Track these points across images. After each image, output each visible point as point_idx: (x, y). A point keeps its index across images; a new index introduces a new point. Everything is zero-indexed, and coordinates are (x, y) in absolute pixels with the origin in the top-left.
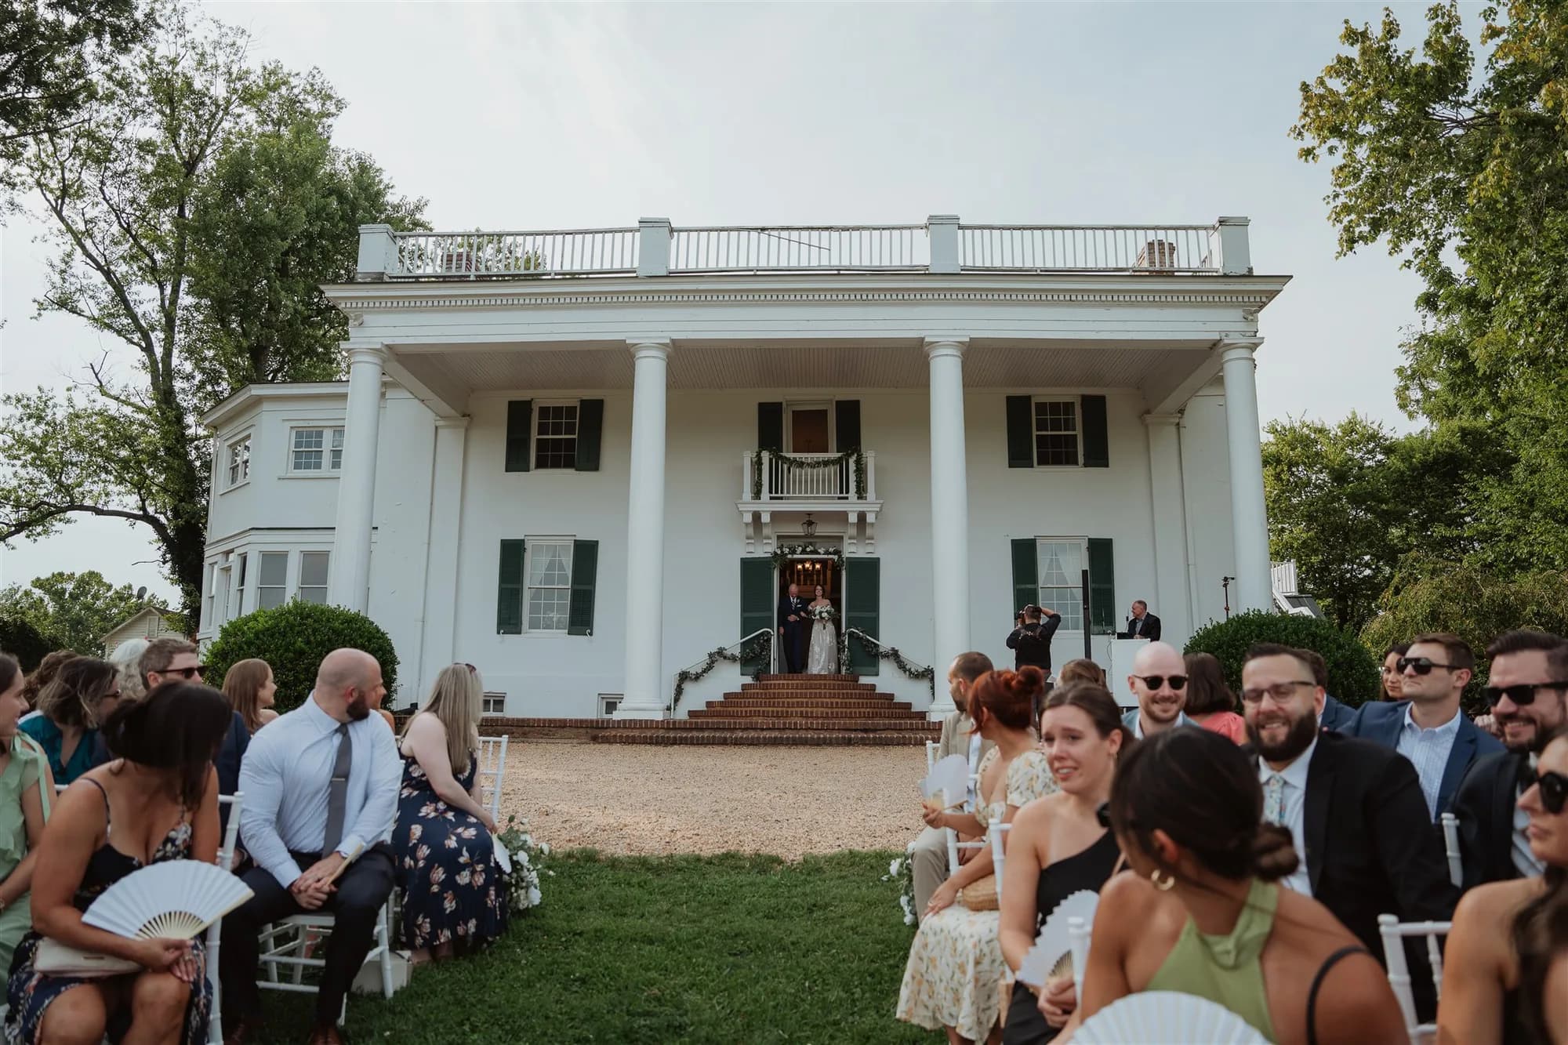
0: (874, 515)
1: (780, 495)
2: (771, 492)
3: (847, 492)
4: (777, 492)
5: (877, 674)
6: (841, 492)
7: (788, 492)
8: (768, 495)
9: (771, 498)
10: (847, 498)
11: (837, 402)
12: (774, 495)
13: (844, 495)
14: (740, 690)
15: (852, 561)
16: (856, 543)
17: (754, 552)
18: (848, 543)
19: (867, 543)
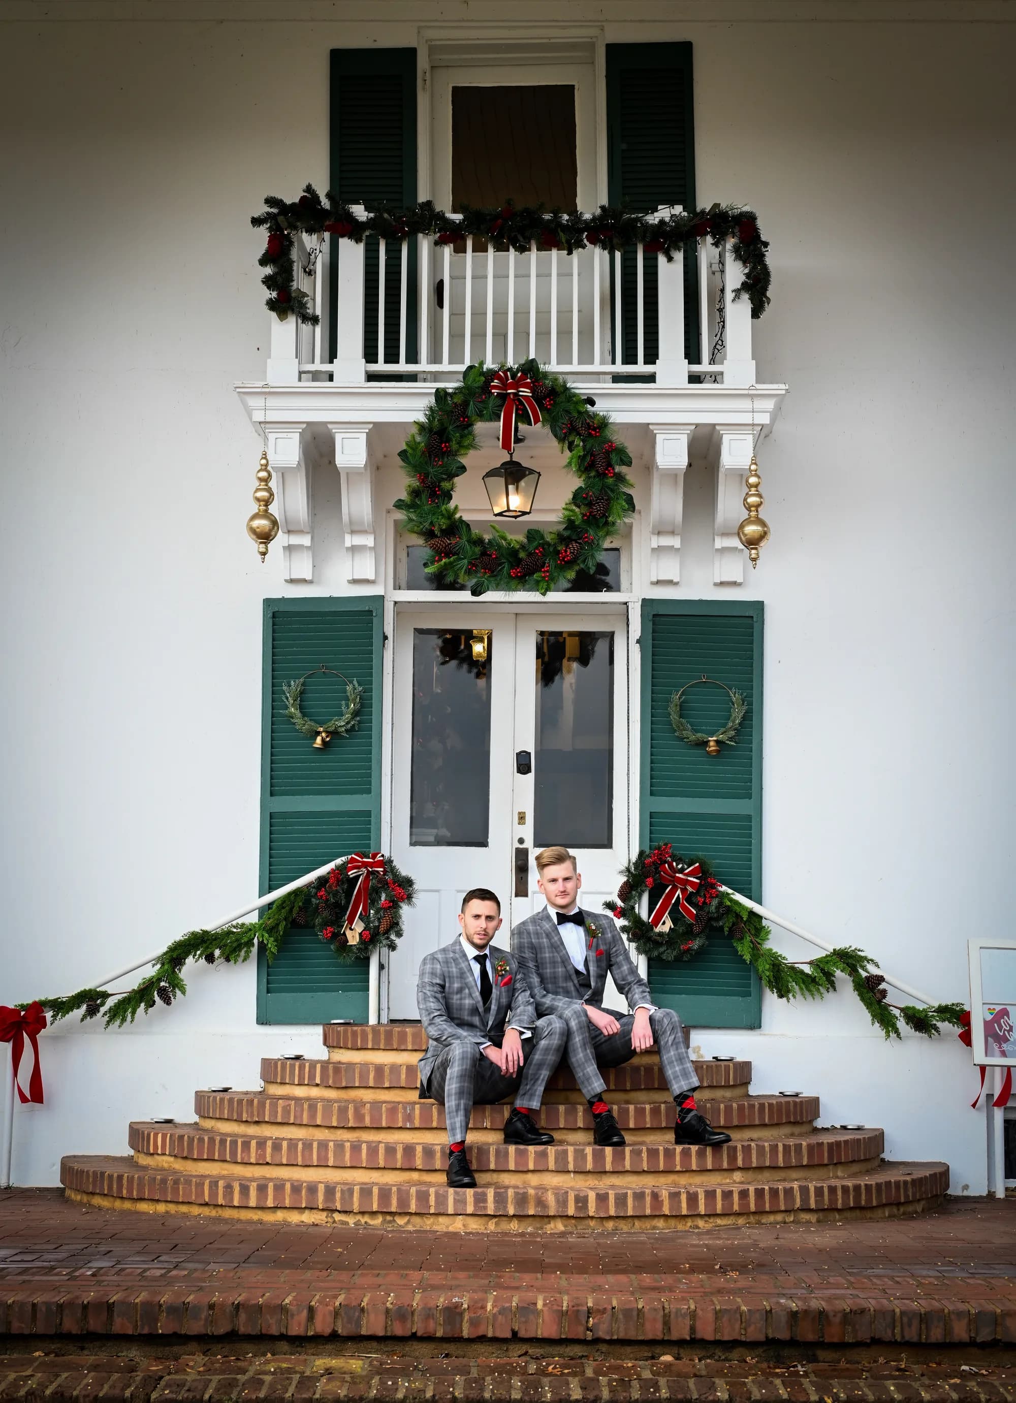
0: (750, 439)
1: (402, 367)
2: (370, 355)
3: (652, 356)
4: (391, 357)
5: (754, 1024)
6: (630, 358)
7: (436, 358)
8: (360, 367)
9: (372, 377)
10: (650, 378)
11: (613, 50)
12: (381, 366)
13: (640, 368)
14: (256, 1084)
15: (654, 616)
16: (678, 549)
17: (311, 582)
18: (653, 549)
19: (717, 550)
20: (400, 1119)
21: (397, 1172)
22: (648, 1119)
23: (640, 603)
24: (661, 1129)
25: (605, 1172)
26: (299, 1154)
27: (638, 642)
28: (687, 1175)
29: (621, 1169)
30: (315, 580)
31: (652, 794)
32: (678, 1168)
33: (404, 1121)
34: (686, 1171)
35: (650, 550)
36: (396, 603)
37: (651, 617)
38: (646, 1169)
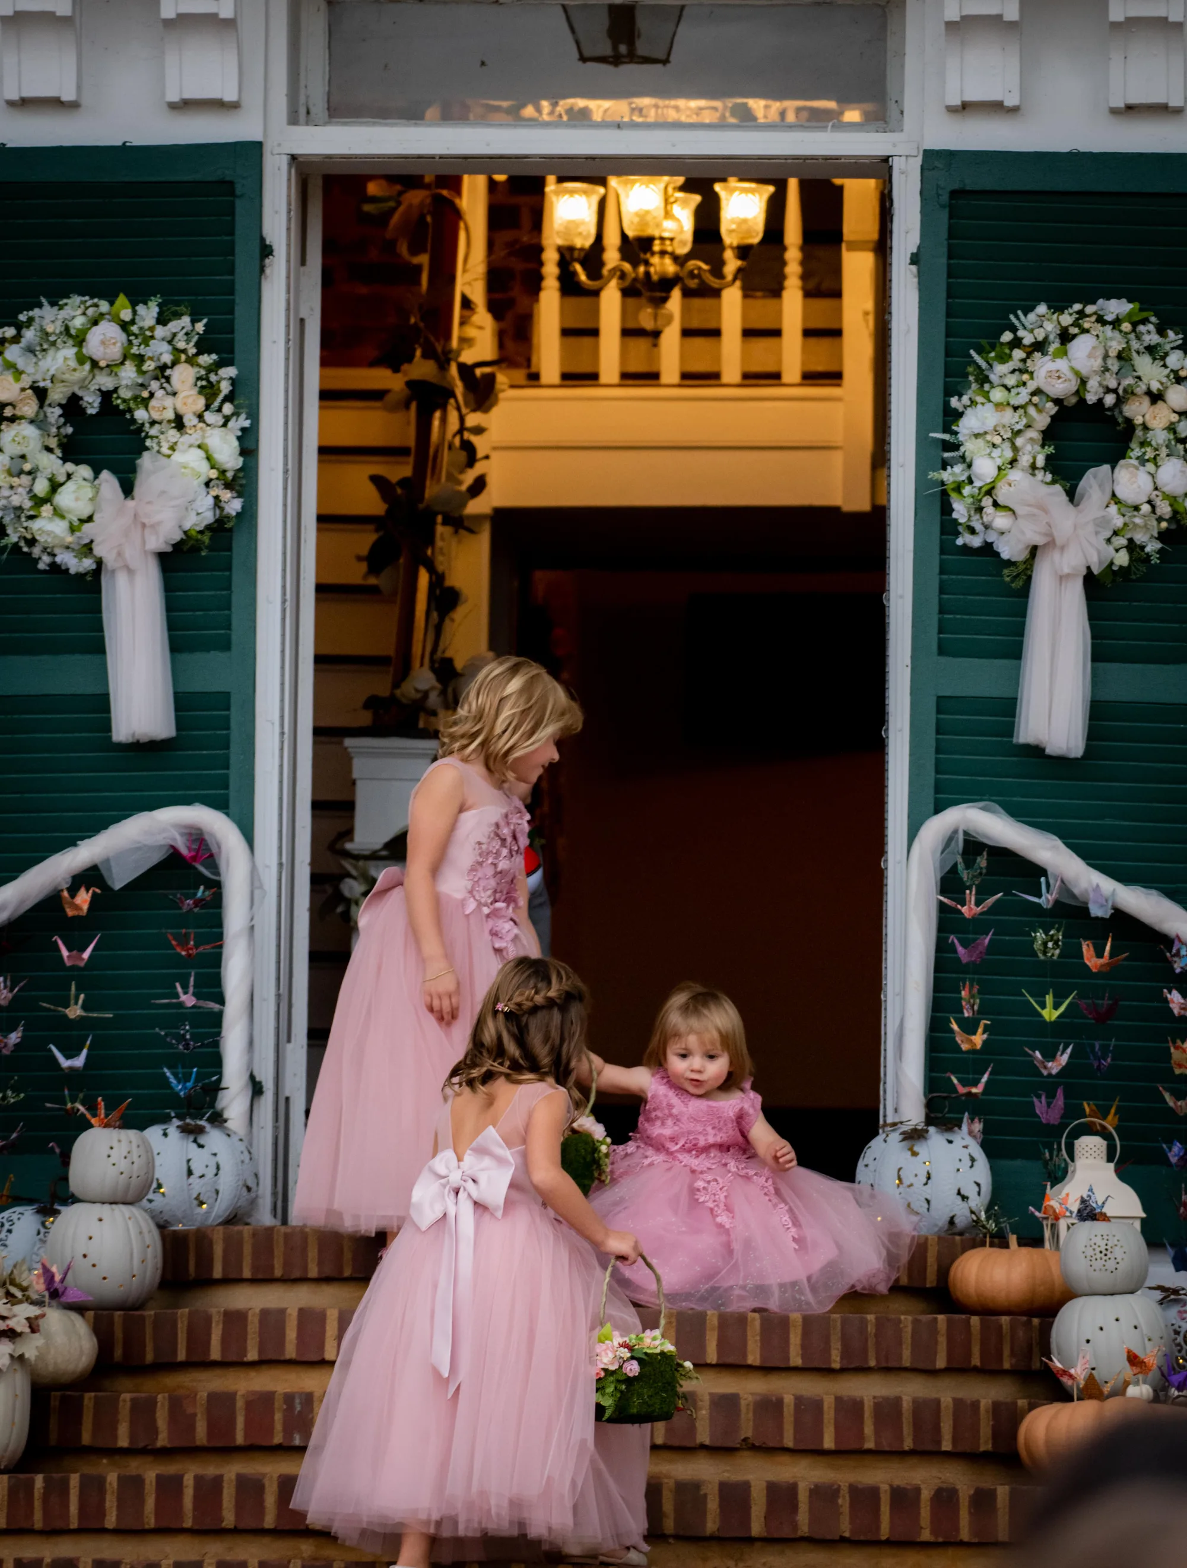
15: (954, 194)
16: (1012, 24)
17: (74, 105)
18: (950, 25)
19: (1115, 25)
20: (278, 1426)
21: (266, 1540)
22: (869, 1429)
23: (919, 161)
24: (902, 1454)
25: (750, 1540)
26: (37, 1504)
27: (915, 259)
28: (950, 1551)
29: (786, 1532)
30: (84, 102)
31: (942, 651)
32: (926, 1535)
33: (288, 1431)
34: (946, 1544)
35: (943, 27)
36: (293, 158)
37: (945, 198)
38: (847, 1534)
